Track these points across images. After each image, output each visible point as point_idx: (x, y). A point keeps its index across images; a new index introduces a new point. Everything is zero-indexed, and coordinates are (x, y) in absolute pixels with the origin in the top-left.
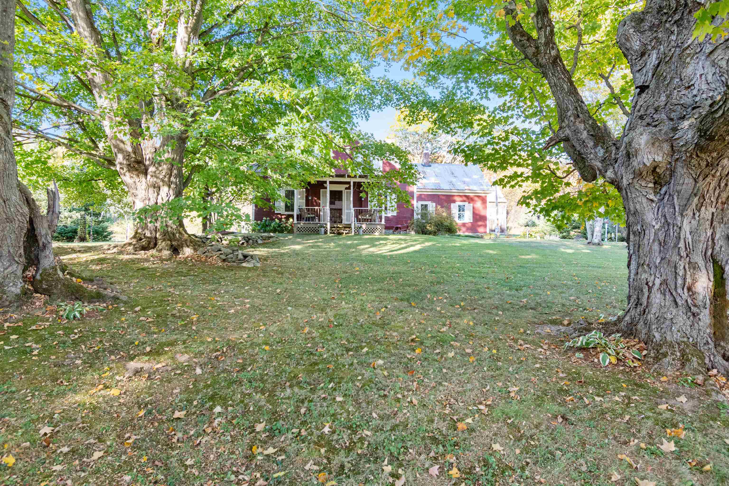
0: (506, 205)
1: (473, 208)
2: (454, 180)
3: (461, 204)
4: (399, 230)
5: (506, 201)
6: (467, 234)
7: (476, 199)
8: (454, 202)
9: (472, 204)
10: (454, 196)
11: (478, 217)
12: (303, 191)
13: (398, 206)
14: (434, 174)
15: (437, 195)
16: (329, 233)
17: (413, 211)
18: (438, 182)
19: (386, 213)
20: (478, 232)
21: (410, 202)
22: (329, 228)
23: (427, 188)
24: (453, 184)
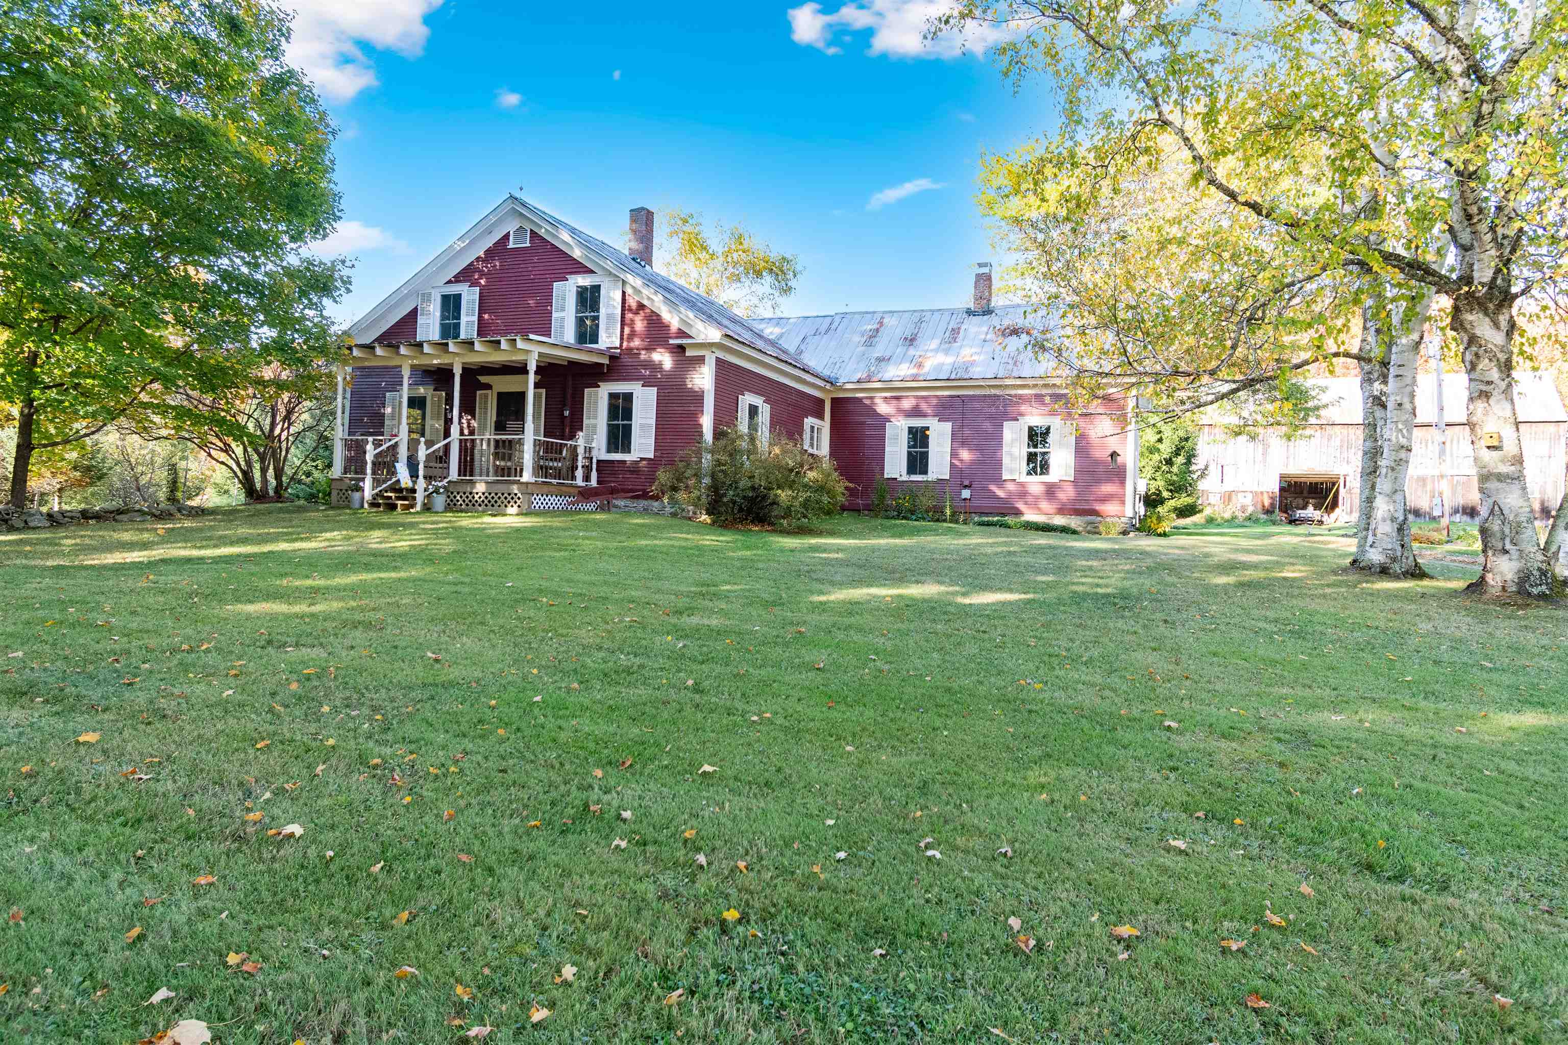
1: (1081, 435)
3: (1039, 422)
6: (1058, 520)
8: (1013, 416)
9: (1072, 424)
12: (440, 396)
13: (659, 431)
14: (983, 337)
15: (959, 397)
16: (366, 505)
17: (699, 443)
18: (974, 357)
19: (628, 452)
20: (1096, 514)
21: (691, 417)
22: (368, 491)
23: (921, 378)
24: (1016, 362)
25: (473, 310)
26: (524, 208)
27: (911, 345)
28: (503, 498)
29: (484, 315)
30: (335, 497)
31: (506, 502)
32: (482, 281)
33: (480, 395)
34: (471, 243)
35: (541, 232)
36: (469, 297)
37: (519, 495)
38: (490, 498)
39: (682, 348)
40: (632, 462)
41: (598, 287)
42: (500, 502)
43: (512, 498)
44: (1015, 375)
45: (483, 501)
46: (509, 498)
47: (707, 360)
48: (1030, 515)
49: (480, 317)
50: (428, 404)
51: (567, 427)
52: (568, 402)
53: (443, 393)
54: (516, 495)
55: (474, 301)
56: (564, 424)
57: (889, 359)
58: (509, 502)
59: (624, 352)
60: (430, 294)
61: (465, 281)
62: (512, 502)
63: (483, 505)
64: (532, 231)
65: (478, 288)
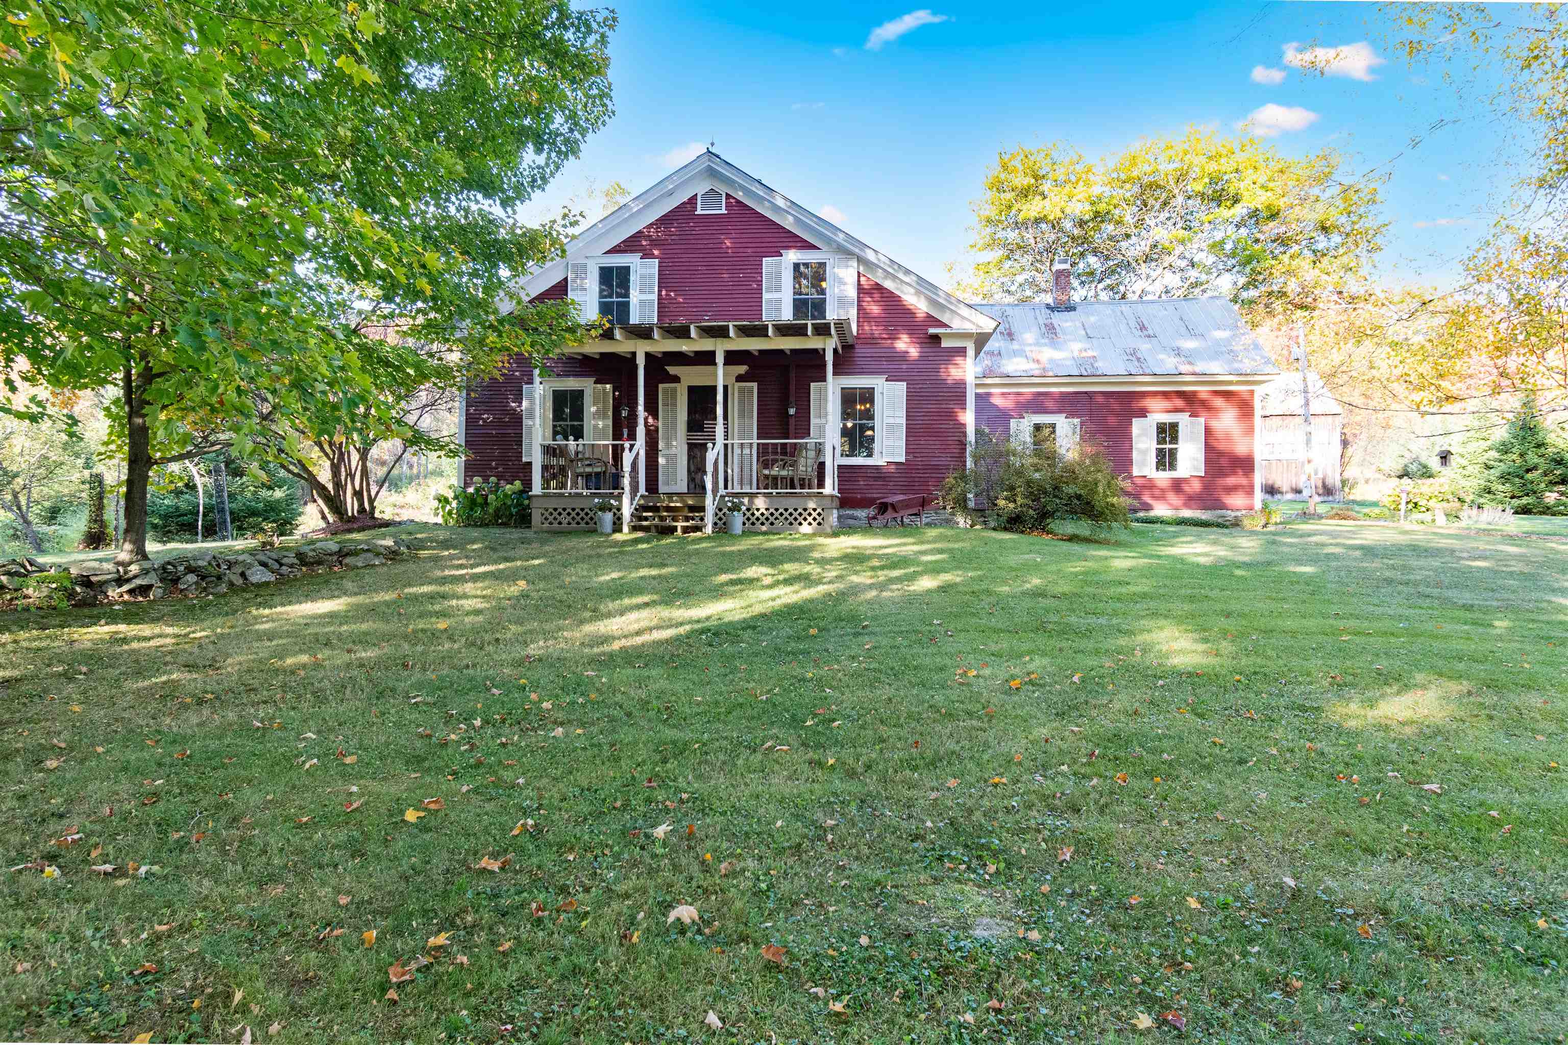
0: (1339, 420)
1: (1208, 431)
2: (1144, 347)
3: (1167, 418)
4: (890, 514)
5: (1337, 409)
6: (1187, 513)
7: (1219, 402)
8: (1143, 413)
9: (1202, 420)
10: (1144, 394)
11: (1224, 462)
12: (604, 389)
13: (911, 431)
14: (1083, 333)
15: (1086, 393)
16: (626, 529)
17: (963, 445)
18: (1090, 353)
19: (870, 455)
20: (1224, 507)
21: (951, 416)
22: (627, 511)
23: (1051, 374)
24: (1138, 359)
25: (651, 286)
26: (727, 167)
27: (1012, 340)
28: (796, 514)
29: (664, 293)
30: (536, 518)
31: (800, 519)
32: (656, 252)
33: (663, 389)
34: (647, 206)
35: (740, 195)
36: (644, 271)
37: (819, 510)
38: (777, 514)
39: (936, 338)
40: (877, 468)
41: (822, 265)
42: (791, 519)
43: (810, 514)
44: (1148, 371)
45: (767, 519)
46: (805, 514)
47: (971, 352)
48: (1161, 510)
49: (660, 295)
50: (588, 399)
51: (792, 428)
52: (792, 399)
53: (608, 386)
54: (815, 510)
55: (651, 276)
56: (787, 424)
57: (1000, 354)
58: (805, 519)
59: (860, 341)
60: (585, 266)
61: (632, 251)
62: (810, 519)
63: (767, 523)
64: (727, 195)
65: (657, 261)
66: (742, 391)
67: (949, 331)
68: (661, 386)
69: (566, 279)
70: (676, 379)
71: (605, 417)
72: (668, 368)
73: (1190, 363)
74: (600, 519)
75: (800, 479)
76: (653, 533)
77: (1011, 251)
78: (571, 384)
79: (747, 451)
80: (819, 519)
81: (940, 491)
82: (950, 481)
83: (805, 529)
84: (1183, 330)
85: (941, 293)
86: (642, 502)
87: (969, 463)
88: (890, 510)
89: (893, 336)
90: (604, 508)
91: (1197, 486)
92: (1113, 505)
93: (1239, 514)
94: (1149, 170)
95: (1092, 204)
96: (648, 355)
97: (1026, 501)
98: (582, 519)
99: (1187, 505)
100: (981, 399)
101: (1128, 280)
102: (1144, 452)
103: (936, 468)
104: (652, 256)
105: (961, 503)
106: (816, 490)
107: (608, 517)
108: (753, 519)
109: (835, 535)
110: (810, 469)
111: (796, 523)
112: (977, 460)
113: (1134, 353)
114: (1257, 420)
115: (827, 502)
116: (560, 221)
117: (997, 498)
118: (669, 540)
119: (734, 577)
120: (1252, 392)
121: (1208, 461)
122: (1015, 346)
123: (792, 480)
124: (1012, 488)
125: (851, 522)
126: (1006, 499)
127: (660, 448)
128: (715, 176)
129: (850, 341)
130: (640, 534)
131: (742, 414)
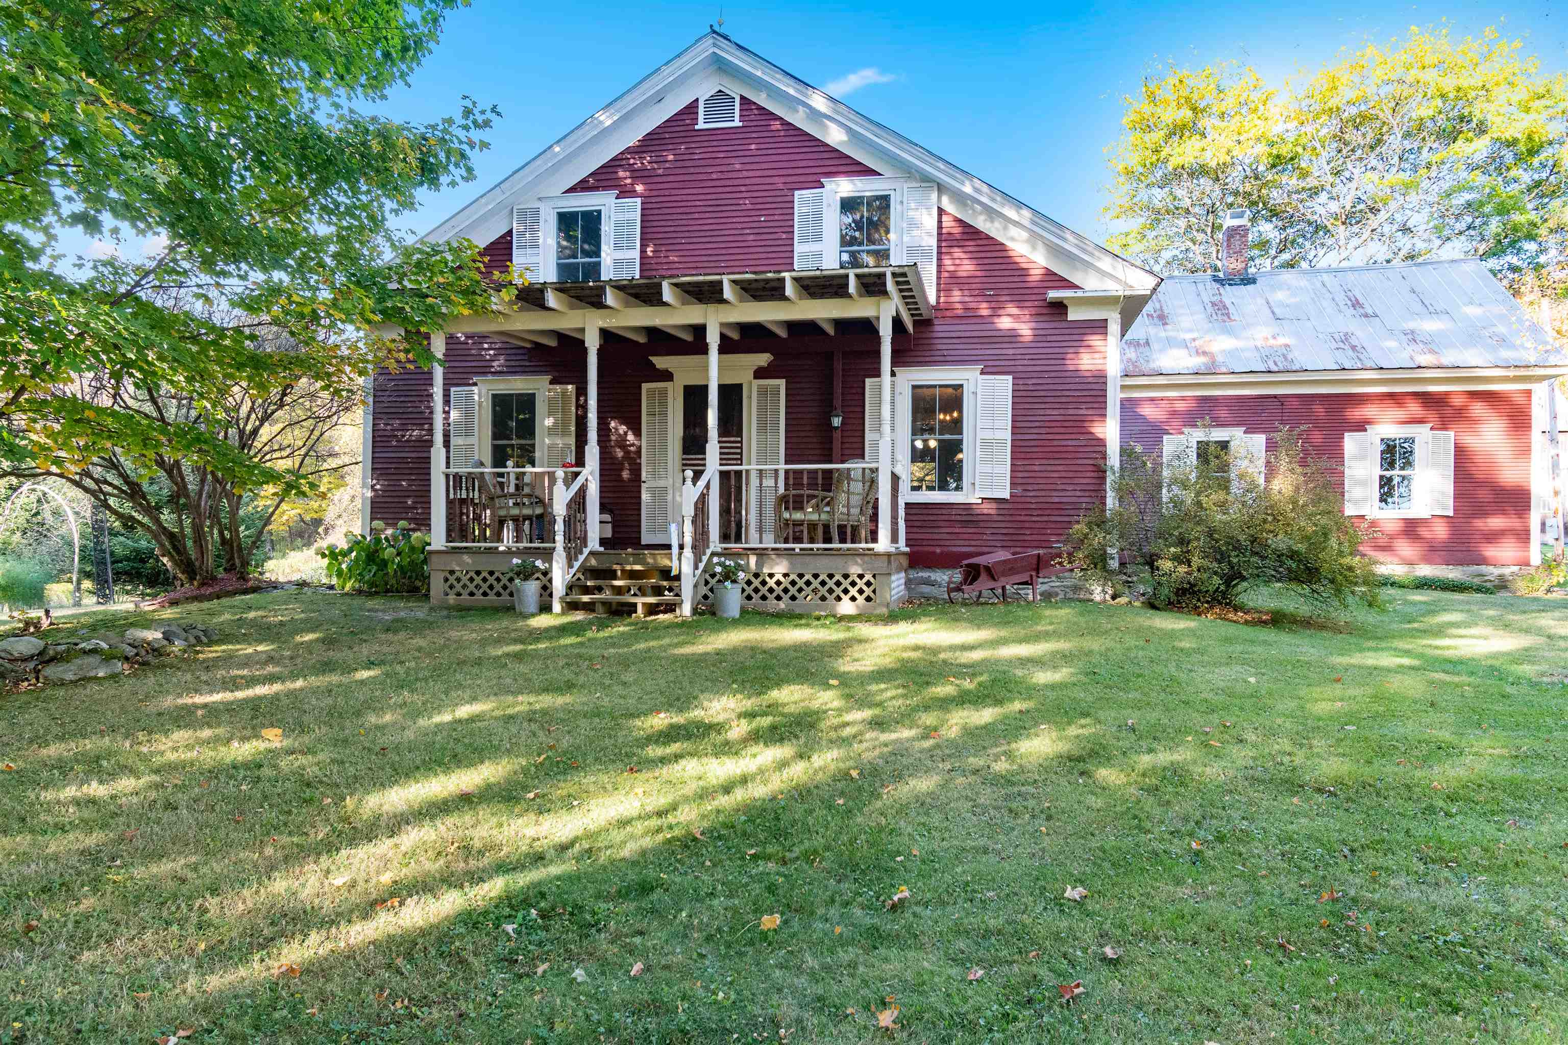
1: (1460, 451)
2: (1361, 332)
3: (1397, 433)
4: (984, 584)
6: (1425, 571)
7: (1478, 409)
8: (1361, 426)
9: (1452, 434)
10: (1360, 397)
11: (1484, 495)
12: (564, 393)
13: (1020, 451)
14: (1268, 312)
15: (1275, 396)
16: (557, 607)
17: (1101, 473)
18: (1282, 341)
19: (958, 488)
20: (1484, 561)
21: (1080, 427)
22: (560, 577)
23: (1224, 370)
24: (1354, 348)
25: (630, 239)
26: (739, 53)
27: (1165, 324)
28: (831, 583)
29: (649, 250)
30: (437, 585)
31: (838, 591)
32: (639, 188)
33: (648, 390)
34: (626, 118)
35: (761, 99)
36: (621, 217)
37: (868, 577)
38: (801, 583)
39: (1059, 307)
40: (967, 507)
41: (885, 199)
42: (823, 591)
43: (853, 584)
44: (1369, 364)
45: (786, 591)
46: (846, 584)
47: (1114, 327)
48: (1390, 567)
49: (643, 251)
50: (541, 407)
51: (837, 445)
52: (838, 402)
53: (570, 387)
54: (861, 576)
55: (631, 223)
56: (830, 441)
57: (1147, 343)
58: (846, 591)
59: (939, 314)
60: (537, 211)
61: (605, 188)
62: (853, 591)
63: (786, 598)
64: (742, 98)
65: (639, 200)
66: (763, 392)
67: (1080, 294)
68: (645, 386)
69: (510, 233)
70: (667, 376)
71: (565, 433)
72: (655, 360)
73: (1432, 351)
74: (518, 590)
75: (839, 526)
76: (601, 614)
77: (1157, 216)
78: (518, 385)
79: (769, 482)
80: (868, 591)
81: (1065, 542)
82: (1080, 528)
83: (846, 607)
84: (1418, 307)
85: (1068, 236)
86: (593, 562)
87: (1111, 501)
88: (983, 576)
89: (996, 312)
90: (526, 573)
91: (1441, 531)
92: (1350, 569)
93: (1507, 571)
94: (1353, 95)
95: (1271, 144)
96: (605, 333)
97: (1206, 563)
98: (491, 587)
99: (1427, 559)
100: (1128, 406)
101: (1313, 253)
102: (1363, 483)
103: (1059, 507)
104: (632, 193)
105: (1099, 560)
106: (863, 545)
107: (531, 588)
108: (764, 590)
109: (892, 618)
110: (855, 511)
111: (831, 598)
112: (1123, 493)
113: (1346, 338)
114: (1536, 436)
115: (881, 564)
116: (459, 120)
117: (1159, 557)
118: (620, 628)
119: (678, 719)
120: (1529, 393)
121: (1458, 496)
122: (1170, 331)
123: (826, 527)
124: (1182, 541)
125: (926, 589)
126: (1176, 558)
127: (643, 478)
128: (725, 72)
129: (926, 314)
130: (579, 616)
131: (762, 427)
